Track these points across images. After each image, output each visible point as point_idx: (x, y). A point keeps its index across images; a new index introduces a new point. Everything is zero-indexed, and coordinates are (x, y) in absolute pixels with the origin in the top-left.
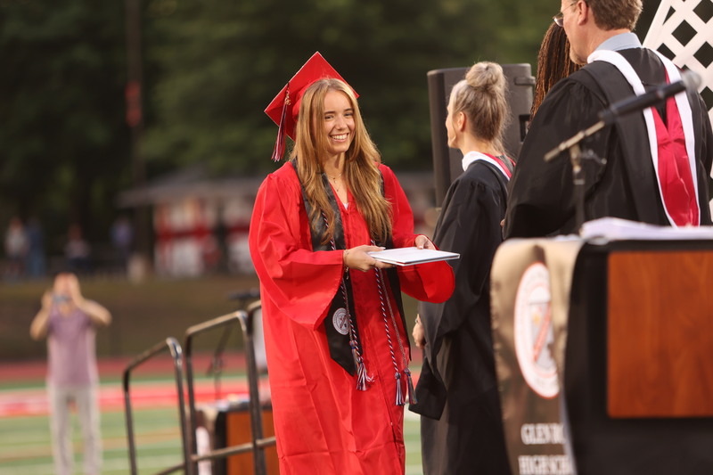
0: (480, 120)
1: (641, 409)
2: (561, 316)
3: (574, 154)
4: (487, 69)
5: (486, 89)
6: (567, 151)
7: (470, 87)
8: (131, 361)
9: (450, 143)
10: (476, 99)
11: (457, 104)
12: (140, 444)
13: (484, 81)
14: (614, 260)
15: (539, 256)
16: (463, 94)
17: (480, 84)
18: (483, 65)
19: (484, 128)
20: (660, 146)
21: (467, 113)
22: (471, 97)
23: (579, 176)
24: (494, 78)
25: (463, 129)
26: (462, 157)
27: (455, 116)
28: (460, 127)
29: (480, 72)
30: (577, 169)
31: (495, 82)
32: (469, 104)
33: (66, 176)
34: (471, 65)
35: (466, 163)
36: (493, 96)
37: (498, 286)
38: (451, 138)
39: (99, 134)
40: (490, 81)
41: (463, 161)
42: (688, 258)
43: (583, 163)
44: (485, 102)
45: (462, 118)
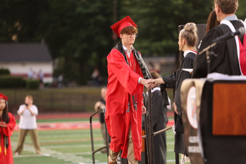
0: (190, 40)
1: (223, 132)
2: (199, 103)
3: (207, 53)
4: (191, 25)
5: (191, 31)
6: (205, 52)
7: (186, 31)
8: (92, 114)
9: (180, 49)
10: (188, 34)
11: (182, 36)
12: (94, 139)
13: (190, 28)
14: (215, 86)
15: (193, 84)
16: (184, 33)
17: (189, 29)
18: (189, 24)
19: (191, 43)
20: (241, 52)
21: (185, 39)
22: (187, 33)
23: (209, 60)
24: (193, 27)
25: (184, 44)
26: (184, 53)
27: (181, 40)
28: (183, 43)
29: (188, 26)
30: (208, 58)
31: (193, 29)
32: (186, 36)
33: (94, 55)
34: (185, 24)
35: (185, 55)
36: (193, 33)
37: (183, 93)
38: (181, 47)
39: (105, 43)
40: (192, 28)
41: (184, 54)
42: (239, 86)
43: (210, 56)
44: (191, 35)
45: (184, 40)
